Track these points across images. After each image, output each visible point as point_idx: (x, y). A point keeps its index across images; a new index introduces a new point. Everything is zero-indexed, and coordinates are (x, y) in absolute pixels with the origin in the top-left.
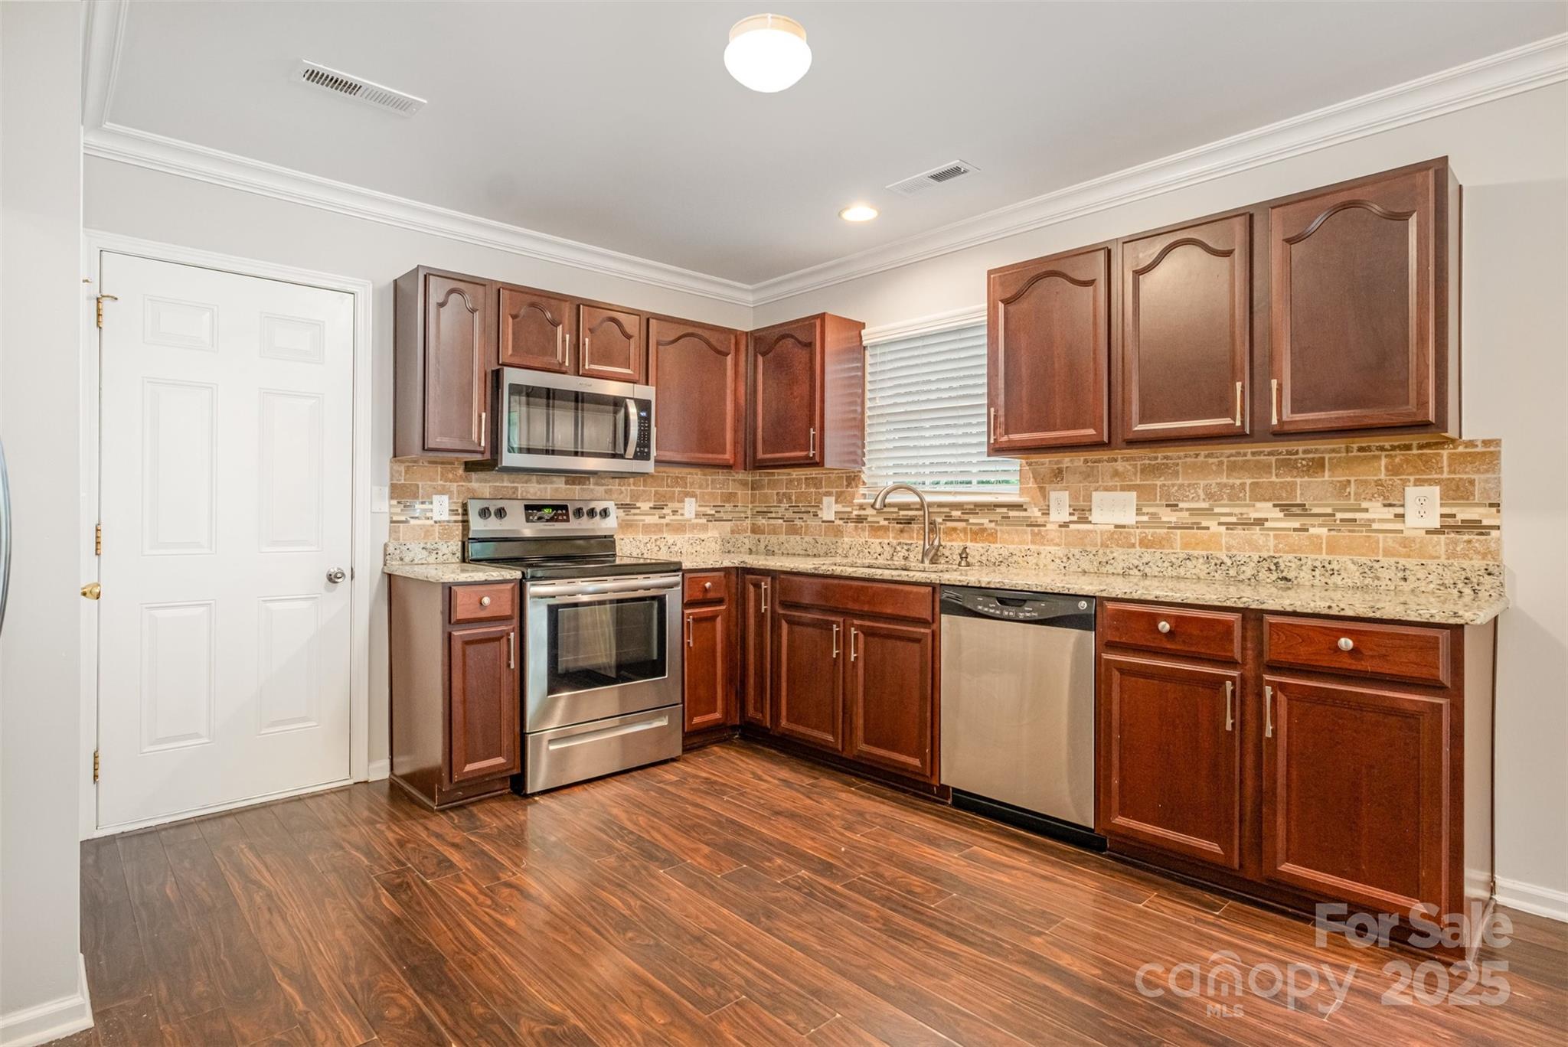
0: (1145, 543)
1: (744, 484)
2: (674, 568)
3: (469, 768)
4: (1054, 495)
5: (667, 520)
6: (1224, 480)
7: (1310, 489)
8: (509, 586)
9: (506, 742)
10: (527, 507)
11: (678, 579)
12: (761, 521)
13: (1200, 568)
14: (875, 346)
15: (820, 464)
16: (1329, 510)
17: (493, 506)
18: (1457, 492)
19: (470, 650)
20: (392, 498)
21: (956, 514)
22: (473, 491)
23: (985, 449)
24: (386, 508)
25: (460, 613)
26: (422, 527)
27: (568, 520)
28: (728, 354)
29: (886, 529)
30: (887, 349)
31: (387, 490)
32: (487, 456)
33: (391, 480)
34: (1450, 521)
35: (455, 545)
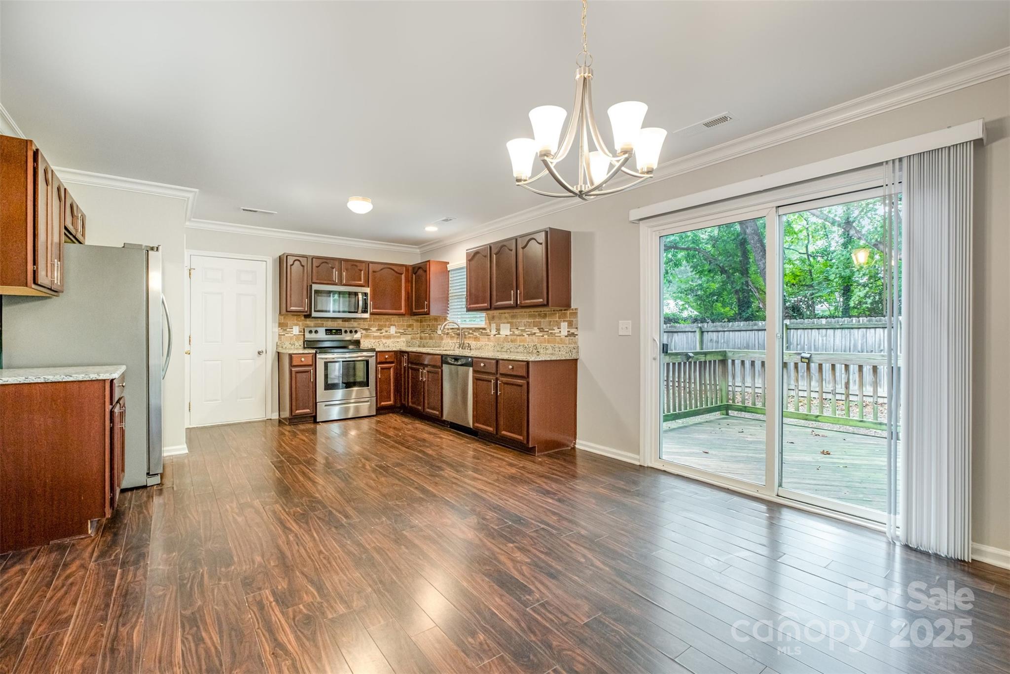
0: (512, 341)
1: (417, 321)
2: (373, 350)
3: (297, 412)
4: (492, 325)
5: (383, 334)
6: (527, 320)
7: (544, 322)
8: (311, 355)
9: (311, 404)
10: (326, 330)
11: (374, 354)
12: (423, 335)
13: (521, 349)
14: (452, 270)
15: (428, 314)
16: (547, 330)
17: (313, 330)
18: (570, 324)
19: (298, 375)
20: (279, 327)
21: (471, 331)
22: (308, 324)
23: (465, 310)
24: (277, 330)
25: (294, 363)
26: (289, 336)
27: (341, 334)
28: (402, 274)
29: (453, 337)
30: (455, 272)
31: (277, 324)
32: (308, 313)
33: (279, 320)
34: (569, 333)
35: (301, 342)
